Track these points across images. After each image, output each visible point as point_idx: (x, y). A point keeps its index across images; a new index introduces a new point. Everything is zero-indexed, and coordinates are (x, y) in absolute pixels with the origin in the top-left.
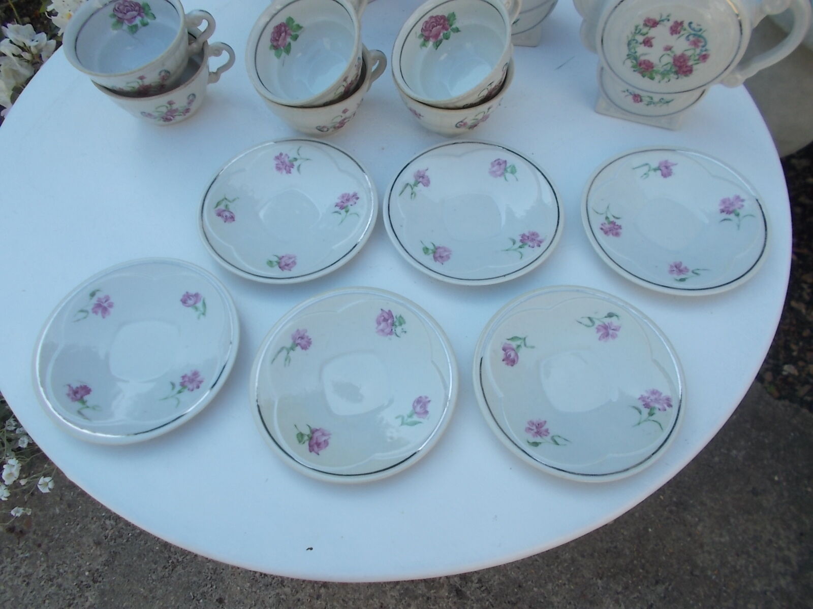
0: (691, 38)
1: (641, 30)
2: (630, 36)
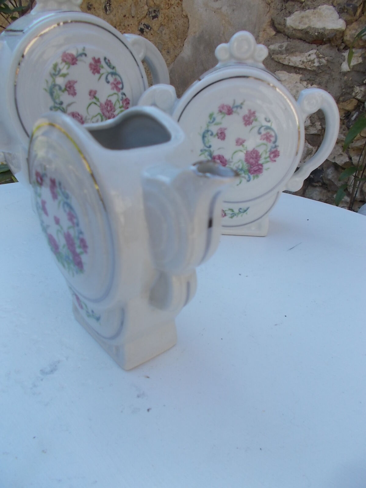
0: (111, 79)
1: (60, 70)
2: (50, 80)
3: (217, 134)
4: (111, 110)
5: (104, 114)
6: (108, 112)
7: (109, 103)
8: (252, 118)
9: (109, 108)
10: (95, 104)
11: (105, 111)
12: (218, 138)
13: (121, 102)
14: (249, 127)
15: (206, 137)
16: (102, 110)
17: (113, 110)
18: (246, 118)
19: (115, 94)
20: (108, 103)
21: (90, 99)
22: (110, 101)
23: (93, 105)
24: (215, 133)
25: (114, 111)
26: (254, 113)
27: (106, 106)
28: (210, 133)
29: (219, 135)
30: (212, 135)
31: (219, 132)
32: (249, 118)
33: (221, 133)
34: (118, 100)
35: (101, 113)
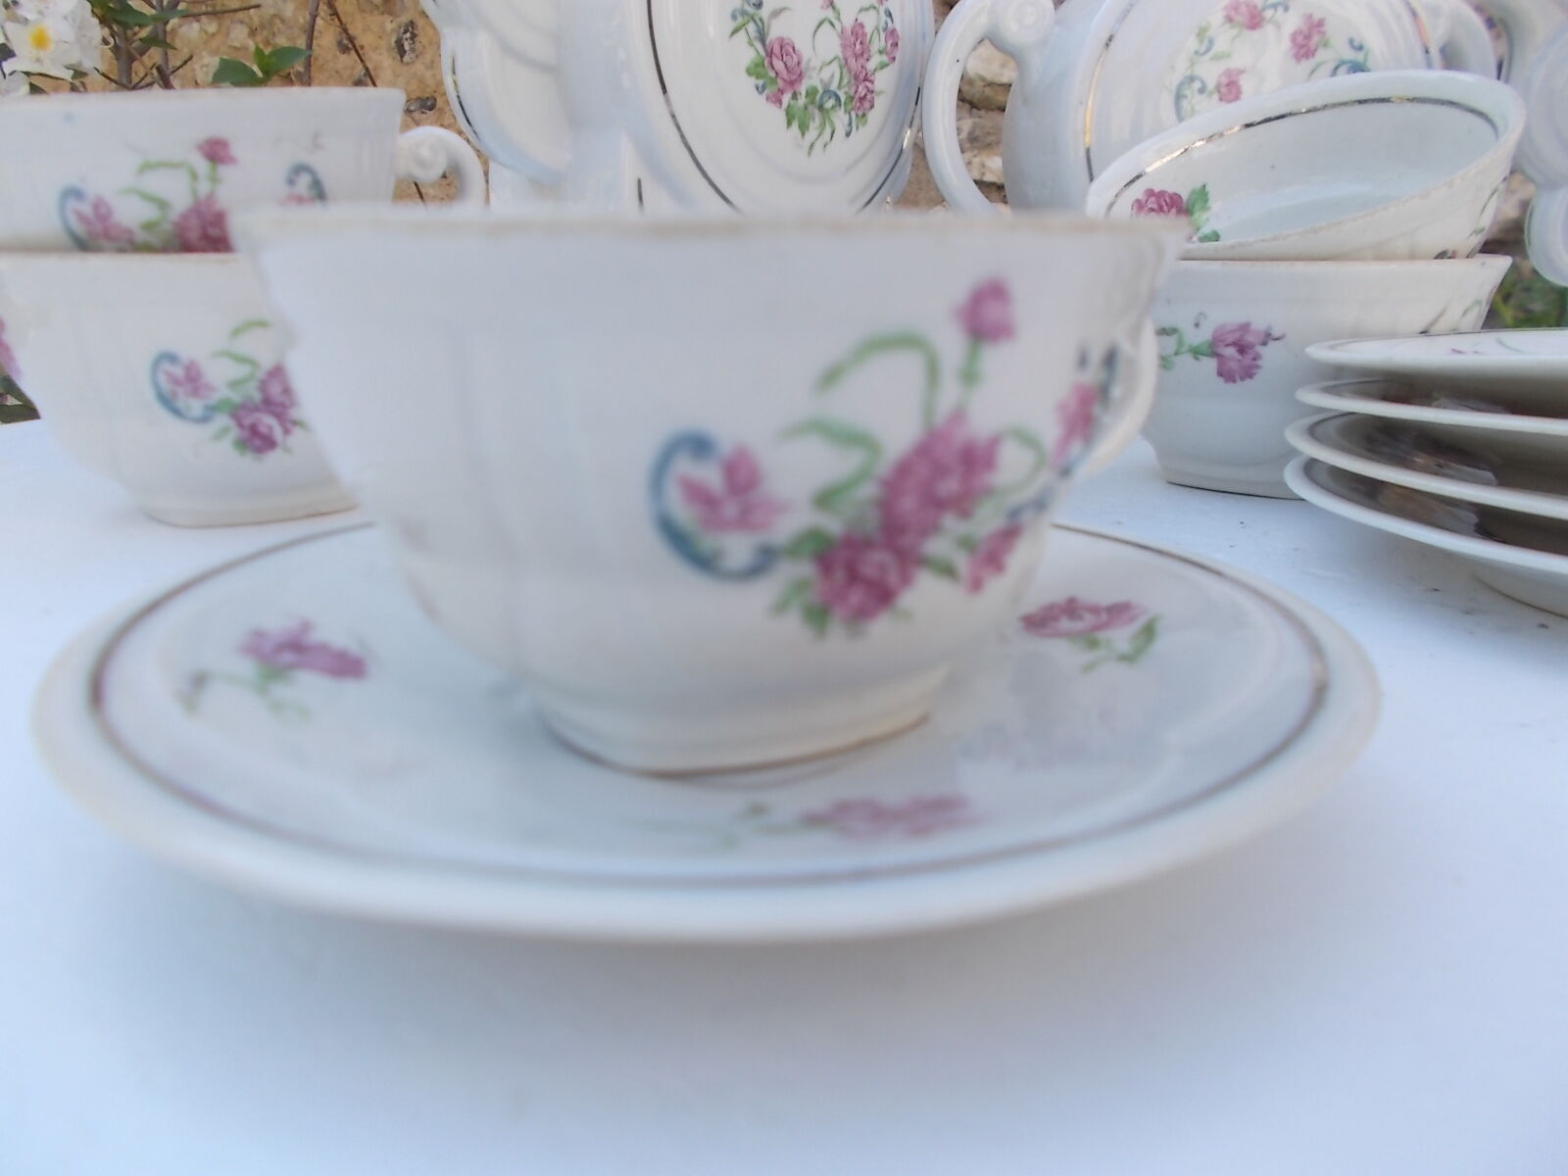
3: (1218, 88)
4: (862, 54)
5: (846, 60)
6: (857, 57)
7: (860, 32)
8: (1316, 39)
9: (858, 46)
10: (832, 24)
11: (849, 53)
12: (1221, 99)
13: (883, 35)
14: (1307, 65)
15: (1185, 97)
16: (844, 47)
17: (865, 56)
18: (1300, 39)
19: (875, 8)
20: (858, 30)
21: (822, 7)
22: (862, 26)
23: (826, 26)
24: (1211, 85)
25: (868, 60)
26: (1321, 23)
27: (852, 40)
28: (1197, 85)
29: (1224, 90)
30: (1202, 91)
31: (1225, 80)
32: (1308, 37)
33: (1228, 85)
34: (877, 28)
35: (841, 56)
